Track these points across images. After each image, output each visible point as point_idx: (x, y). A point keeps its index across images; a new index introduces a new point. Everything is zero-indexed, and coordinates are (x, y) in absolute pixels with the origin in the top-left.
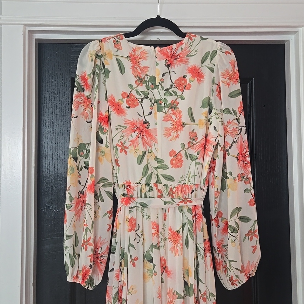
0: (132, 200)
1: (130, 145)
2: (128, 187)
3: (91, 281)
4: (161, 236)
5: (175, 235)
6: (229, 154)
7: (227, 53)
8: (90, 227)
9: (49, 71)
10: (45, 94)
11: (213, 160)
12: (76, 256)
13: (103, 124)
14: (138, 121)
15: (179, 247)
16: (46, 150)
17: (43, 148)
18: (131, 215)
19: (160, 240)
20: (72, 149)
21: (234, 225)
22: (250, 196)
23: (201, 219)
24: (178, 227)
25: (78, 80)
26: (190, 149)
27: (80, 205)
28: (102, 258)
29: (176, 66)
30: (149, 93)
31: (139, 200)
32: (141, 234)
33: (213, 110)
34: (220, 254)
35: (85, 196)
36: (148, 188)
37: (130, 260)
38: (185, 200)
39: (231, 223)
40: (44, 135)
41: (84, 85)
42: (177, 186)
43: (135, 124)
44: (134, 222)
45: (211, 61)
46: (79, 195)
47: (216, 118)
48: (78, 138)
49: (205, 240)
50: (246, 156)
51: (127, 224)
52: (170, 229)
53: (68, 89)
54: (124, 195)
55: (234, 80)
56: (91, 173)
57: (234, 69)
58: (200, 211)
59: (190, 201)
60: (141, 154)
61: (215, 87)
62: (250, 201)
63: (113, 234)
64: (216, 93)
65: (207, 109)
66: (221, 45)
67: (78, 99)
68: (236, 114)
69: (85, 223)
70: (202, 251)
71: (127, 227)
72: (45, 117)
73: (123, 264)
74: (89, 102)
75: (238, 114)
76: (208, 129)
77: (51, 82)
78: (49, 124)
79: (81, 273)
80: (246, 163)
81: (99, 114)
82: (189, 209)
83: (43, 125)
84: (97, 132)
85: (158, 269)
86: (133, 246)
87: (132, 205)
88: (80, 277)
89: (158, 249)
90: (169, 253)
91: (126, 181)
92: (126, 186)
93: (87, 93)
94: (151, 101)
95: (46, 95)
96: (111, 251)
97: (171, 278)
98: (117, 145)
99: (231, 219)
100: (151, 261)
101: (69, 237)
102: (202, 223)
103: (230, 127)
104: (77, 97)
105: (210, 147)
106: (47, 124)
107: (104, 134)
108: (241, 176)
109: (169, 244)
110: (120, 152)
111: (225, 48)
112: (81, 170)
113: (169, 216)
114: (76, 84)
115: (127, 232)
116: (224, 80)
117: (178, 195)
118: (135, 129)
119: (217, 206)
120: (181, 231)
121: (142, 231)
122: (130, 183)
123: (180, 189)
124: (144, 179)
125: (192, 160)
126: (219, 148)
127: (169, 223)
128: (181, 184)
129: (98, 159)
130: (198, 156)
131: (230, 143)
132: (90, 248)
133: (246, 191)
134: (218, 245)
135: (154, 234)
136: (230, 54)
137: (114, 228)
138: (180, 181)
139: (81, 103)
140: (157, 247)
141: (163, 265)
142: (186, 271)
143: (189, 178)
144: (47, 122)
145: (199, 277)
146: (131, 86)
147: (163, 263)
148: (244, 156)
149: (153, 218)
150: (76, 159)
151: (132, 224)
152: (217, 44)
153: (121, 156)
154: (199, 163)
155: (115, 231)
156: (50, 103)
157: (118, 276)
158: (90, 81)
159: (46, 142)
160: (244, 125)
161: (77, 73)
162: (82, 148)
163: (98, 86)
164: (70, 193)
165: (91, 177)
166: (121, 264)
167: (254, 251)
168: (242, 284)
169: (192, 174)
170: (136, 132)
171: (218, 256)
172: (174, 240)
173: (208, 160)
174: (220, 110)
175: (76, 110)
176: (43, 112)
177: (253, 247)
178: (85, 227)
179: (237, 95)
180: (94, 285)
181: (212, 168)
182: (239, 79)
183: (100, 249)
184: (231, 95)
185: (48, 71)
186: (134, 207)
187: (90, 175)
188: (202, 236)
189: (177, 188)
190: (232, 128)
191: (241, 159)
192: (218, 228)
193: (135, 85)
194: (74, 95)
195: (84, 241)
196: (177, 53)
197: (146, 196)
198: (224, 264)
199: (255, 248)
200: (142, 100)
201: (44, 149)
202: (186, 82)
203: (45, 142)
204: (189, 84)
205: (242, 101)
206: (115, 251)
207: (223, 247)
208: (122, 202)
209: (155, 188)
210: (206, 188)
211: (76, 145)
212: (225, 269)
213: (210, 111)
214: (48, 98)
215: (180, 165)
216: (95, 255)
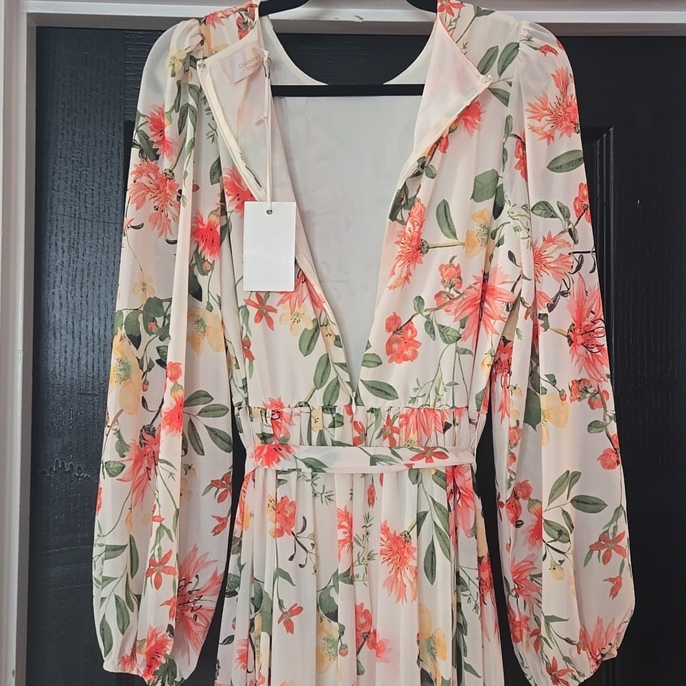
0: (284, 451)
1: (282, 302)
2: (276, 416)
3: (171, 668)
5: (398, 546)
6: (546, 327)
7: (546, 49)
8: (169, 523)
9: (66, 104)
10: (55, 164)
11: (505, 343)
12: (130, 602)
13: (204, 248)
15: (407, 576)
16: (57, 315)
17: (48, 309)
18: (282, 491)
20: (125, 314)
22: (606, 439)
23: (470, 502)
24: (410, 520)
25: (142, 126)
26: (442, 311)
27: (145, 464)
31: (304, 452)
32: (312, 544)
33: (507, 207)
34: (521, 599)
35: (157, 442)
36: (328, 418)
37: (277, 613)
38: (428, 453)
39: (552, 514)
40: (51, 275)
41: (158, 142)
42: (404, 412)
44: (289, 511)
45: (500, 74)
46: (142, 437)
47: (516, 229)
48: (144, 284)
49: (480, 560)
50: (593, 331)
51: (270, 515)
52: (385, 530)
53: (115, 152)
54: (264, 437)
55: (566, 124)
56: (174, 378)
57: (564, 94)
58: (466, 480)
59: (442, 455)
60: (311, 327)
61: (511, 144)
62: (606, 455)
63: (233, 544)
64: (513, 160)
65: (488, 204)
66: (531, 29)
67: (144, 180)
68: (567, 217)
69: (156, 513)
70: (474, 589)
71: (271, 526)
72: (55, 227)
73: (257, 623)
74: (171, 188)
75: (573, 219)
76: (490, 257)
77: (71, 132)
78: (66, 244)
79: (145, 649)
80: (595, 350)
81: (196, 219)
82: (437, 473)
83: (50, 247)
84: (191, 268)
85: (349, 639)
86: (286, 576)
87: (284, 464)
88: (141, 658)
89: (352, 582)
90: (382, 594)
91: (271, 400)
92: (269, 412)
93: (165, 164)
95: (57, 168)
96: (226, 588)
97: (387, 661)
98: (248, 302)
99: (552, 505)
100: (334, 616)
101: (114, 550)
102: (472, 512)
103: (552, 253)
104: (140, 172)
105: (497, 306)
106: (60, 244)
107: (204, 274)
108: (580, 388)
109: (381, 569)
110: (256, 321)
111: (541, 38)
112: (149, 369)
113: (384, 494)
114: (136, 137)
115: (269, 539)
116: (537, 124)
117: (407, 435)
119: (513, 467)
120: (414, 533)
121: (314, 536)
122: (281, 406)
123: (412, 419)
124: (320, 393)
125: (445, 341)
126: (522, 310)
127: (384, 510)
128: (416, 406)
129: (192, 342)
130: (462, 331)
131: (552, 296)
132: (169, 583)
133: (594, 426)
134: (514, 573)
135: (343, 542)
136: (556, 53)
137: (236, 527)
138: (414, 399)
139: (149, 190)
140: (349, 577)
141: (364, 625)
142: (426, 644)
143: (437, 391)
144: (60, 237)
145: (465, 660)
147: (363, 621)
148: (589, 333)
149: (341, 502)
150: (136, 341)
151: (285, 514)
152: (518, 28)
153: (256, 330)
154: (465, 351)
155: (237, 535)
156: (69, 187)
157: (244, 658)
158: (170, 131)
159: (56, 293)
160: (590, 245)
161: (140, 108)
162: (155, 308)
163: (193, 143)
164: (118, 433)
165: (173, 390)
166: (252, 624)
167: (614, 592)
168: (582, 680)
169: (447, 380)
171: (516, 605)
172: (395, 558)
173: (489, 342)
174: (525, 207)
175: (137, 208)
176: (50, 211)
177: (611, 580)
178: (156, 525)
179: (572, 165)
180: (178, 679)
181: (500, 365)
182: (577, 121)
183: (194, 580)
184: (555, 166)
185: (63, 103)
186: (289, 471)
187: (170, 384)
188: (472, 548)
189: (406, 417)
190: (556, 256)
191: (580, 339)
192: (517, 526)
194: (132, 168)
195: (152, 562)
197: (322, 442)
198: (534, 626)
199: (616, 584)
201: (50, 310)
203: (53, 294)
205: (585, 182)
206: (237, 590)
207: (530, 580)
208: (258, 456)
209: (347, 419)
210: (483, 418)
211: (139, 303)
212: (535, 638)
213: (497, 211)
214: (63, 175)
215: (408, 353)
216: (183, 602)
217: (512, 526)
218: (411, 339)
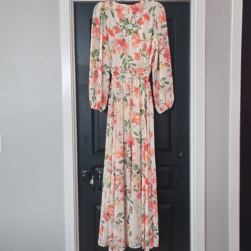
0: (118, 74)
1: (117, 50)
2: (116, 69)
3: (101, 108)
4: (130, 90)
5: (136, 90)
6: (160, 54)
7: (160, 7)
8: (100, 85)
9: (79, 17)
11: (154, 57)
12: (94, 98)
13: (105, 41)
14: (120, 39)
15: (138, 94)
18: (118, 81)
19: (130, 92)
20: (92, 52)
21: (162, 85)
22: (170, 73)
23: (148, 83)
24: (138, 86)
25: (94, 20)
26: (144, 52)
27: (96, 77)
28: (105, 99)
29: (137, 13)
30: (125, 26)
31: (121, 74)
33: (154, 34)
34: (156, 98)
35: (98, 73)
36: (125, 69)
37: (117, 99)
38: (141, 74)
39: (161, 84)
41: (96, 23)
42: (137, 68)
43: (119, 41)
44: (119, 84)
45: (153, 11)
46: (95, 72)
47: (155, 38)
48: (94, 47)
49: (149, 92)
51: (116, 84)
52: (134, 87)
53: (88, 25)
54: (114, 72)
55: (164, 20)
56: (100, 62)
57: (164, 15)
58: (147, 79)
59: (143, 75)
60: (122, 54)
61: (155, 23)
62: (170, 75)
63: (110, 89)
64: (155, 26)
65: (151, 33)
66: (158, 4)
67: (94, 29)
68: (164, 36)
69: (98, 83)
70: (148, 96)
71: (116, 86)
72: (78, 38)
73: (114, 102)
74: (99, 31)
75: (165, 36)
76: (151, 43)
77: (80, 22)
79: (97, 105)
80: (169, 58)
81: (103, 36)
82: (143, 78)
84: (103, 44)
85: (129, 103)
86: (118, 94)
87: (118, 76)
88: (97, 106)
89: (129, 95)
90: (134, 97)
91: (115, 66)
92: (115, 68)
93: (98, 26)
94: (126, 30)
96: (109, 96)
97: (135, 107)
98: (111, 50)
99: (161, 82)
100: (126, 101)
101: (92, 89)
102: (148, 84)
103: (161, 42)
104: (93, 28)
105: (152, 51)
107: (105, 45)
108: (166, 64)
109: (134, 93)
110: (113, 53)
111: (160, 5)
112: (96, 61)
113: (134, 81)
114: (92, 22)
115: (116, 88)
116: (159, 20)
117: (138, 72)
118: (119, 43)
119: (155, 77)
120: (139, 87)
121: (123, 88)
122: (117, 67)
123: (139, 69)
124: (123, 65)
125: (144, 57)
126: (156, 51)
127: (134, 84)
128: (140, 67)
129: (103, 56)
130: (147, 55)
131: (161, 49)
132: (101, 94)
133: (168, 70)
134: (155, 94)
135: (128, 89)
136: (162, 8)
137: (110, 86)
138: (139, 66)
139: (95, 31)
140: (129, 94)
141: (132, 102)
142: (141, 105)
143: (143, 65)
145: (147, 107)
146: (117, 23)
147: (131, 101)
148: (168, 55)
149: (127, 82)
150: (93, 56)
151: (118, 85)
152: (156, 3)
153: (113, 55)
154: (147, 58)
155: (111, 88)
156: (80, 31)
157: (112, 106)
158: (99, 21)
160: (168, 41)
161: (93, 17)
162: (96, 51)
163: (103, 23)
164: (91, 71)
165: (100, 64)
166: (113, 101)
167: (171, 96)
168: (165, 110)
169: (144, 63)
170: (120, 44)
171: (155, 99)
173: (151, 56)
174: (157, 34)
175: (93, 34)
176: (77, 36)
177: (170, 95)
178: (98, 85)
179: (165, 27)
180: (102, 110)
181: (153, 60)
182: (166, 19)
183: (105, 95)
184: (162, 27)
186: (119, 77)
187: (100, 63)
188: (148, 90)
189: (138, 69)
190: (162, 42)
191: (166, 56)
192: (156, 87)
193: (119, 23)
194: (92, 28)
195: (98, 91)
196: (138, 8)
197: (124, 73)
198: (158, 103)
199: (171, 95)
200: (122, 30)
202: (142, 21)
204: (143, 22)
205: (167, 30)
206: (111, 97)
207: (157, 95)
208: (114, 75)
209: (128, 69)
210: (151, 69)
211: (94, 50)
212: (158, 105)
213: (153, 35)
215: (139, 59)
216: (103, 98)
217: (155, 87)
218: (139, 56)
